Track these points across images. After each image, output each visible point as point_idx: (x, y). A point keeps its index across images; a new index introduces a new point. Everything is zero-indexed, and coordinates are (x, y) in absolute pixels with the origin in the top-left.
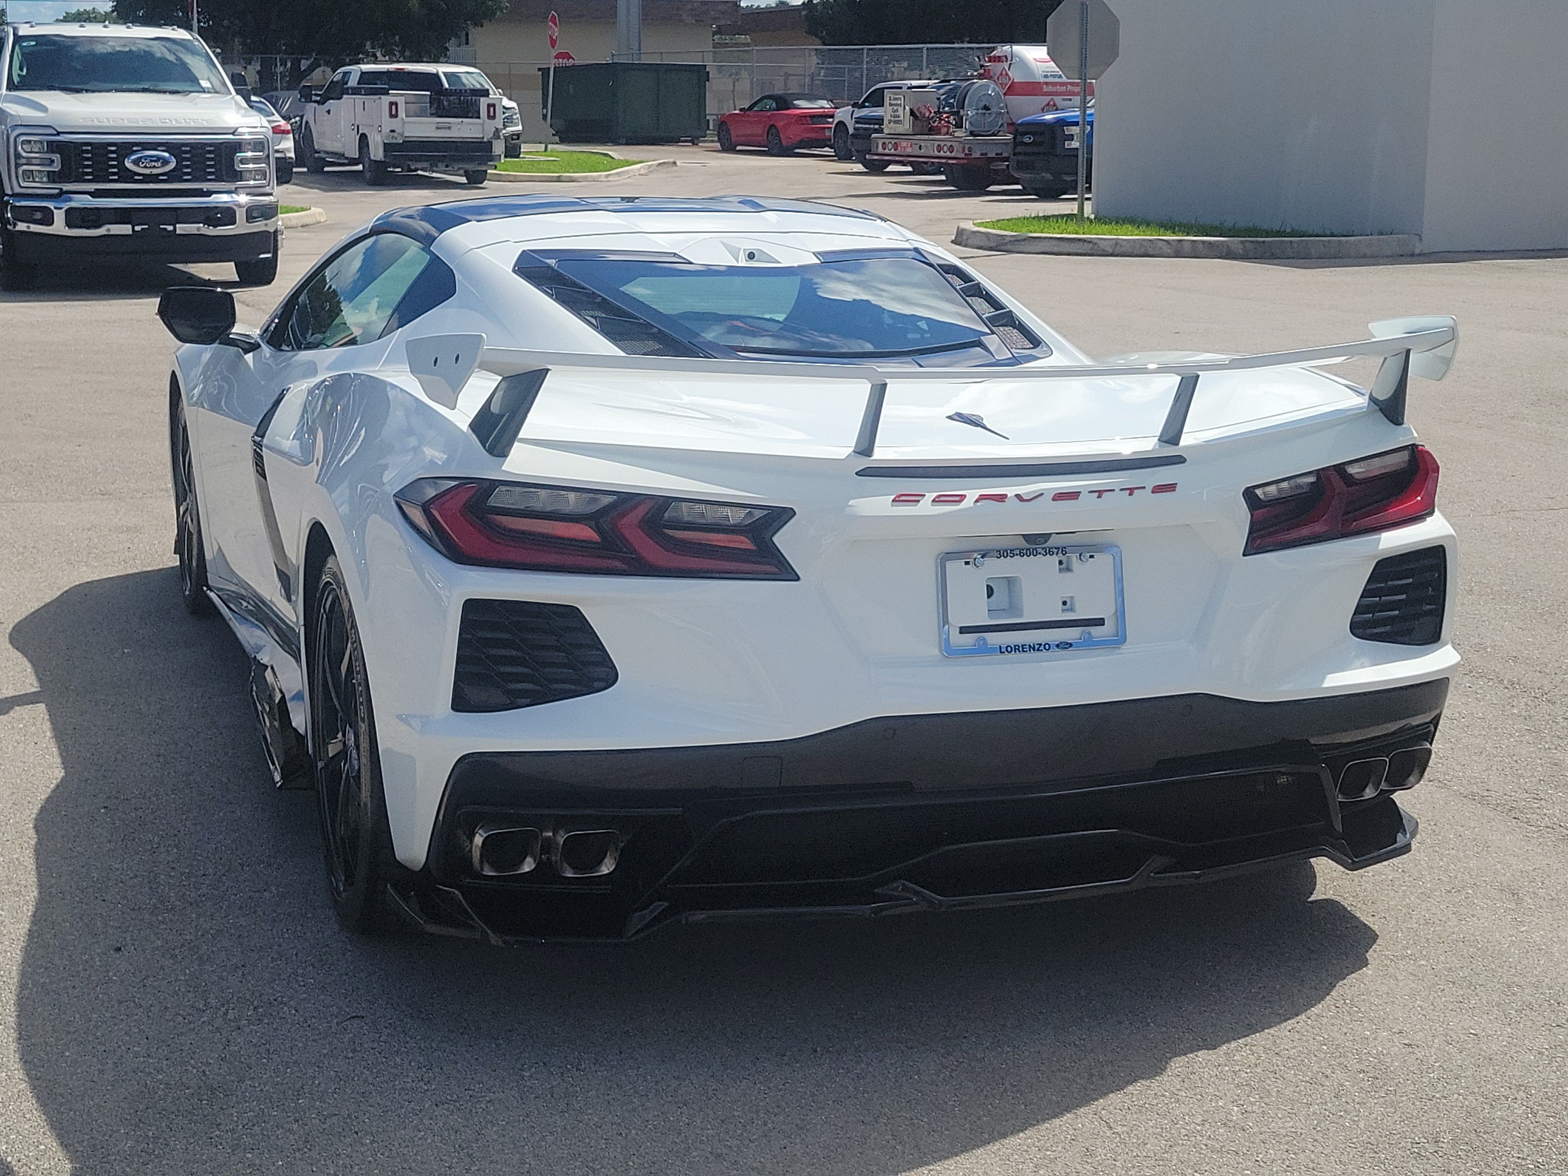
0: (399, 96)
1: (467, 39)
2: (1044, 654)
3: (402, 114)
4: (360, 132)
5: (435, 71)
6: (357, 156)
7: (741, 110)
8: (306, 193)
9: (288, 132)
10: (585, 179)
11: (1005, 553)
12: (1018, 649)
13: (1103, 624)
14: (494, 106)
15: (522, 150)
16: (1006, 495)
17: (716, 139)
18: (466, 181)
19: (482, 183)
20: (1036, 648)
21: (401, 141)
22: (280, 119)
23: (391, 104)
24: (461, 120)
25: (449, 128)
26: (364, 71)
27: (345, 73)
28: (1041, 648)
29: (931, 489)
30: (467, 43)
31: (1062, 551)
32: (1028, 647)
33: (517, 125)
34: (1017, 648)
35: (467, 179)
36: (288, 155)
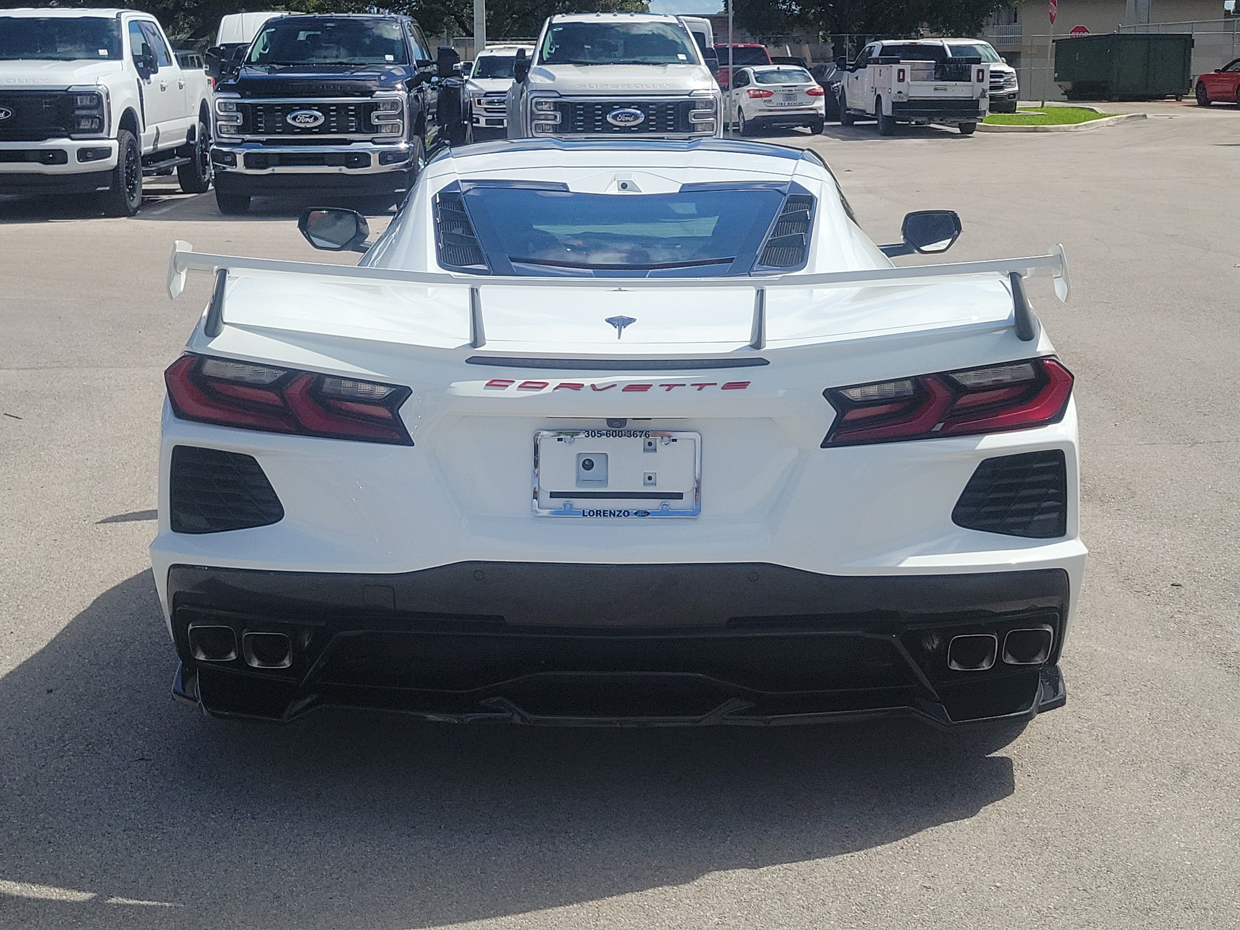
0: (906, 65)
1: (1016, 18)
2: (623, 519)
3: (908, 78)
4: (877, 93)
5: (941, 44)
6: (874, 113)
7: (1216, 71)
8: (830, 141)
9: (820, 94)
10: (1057, 130)
11: (593, 433)
12: (600, 514)
13: (682, 498)
14: (982, 71)
15: (1017, 107)
16: (583, 385)
17: (1195, 96)
18: (959, 132)
19: (971, 133)
20: (616, 514)
21: (906, 101)
22: (815, 84)
23: (900, 70)
24: (954, 83)
25: (946, 90)
26: (885, 45)
27: (871, 47)
28: (621, 514)
29: (520, 376)
30: (1015, 21)
31: (646, 434)
32: (609, 512)
33: (1014, 86)
34: (598, 513)
35: (961, 130)
36: (820, 112)
